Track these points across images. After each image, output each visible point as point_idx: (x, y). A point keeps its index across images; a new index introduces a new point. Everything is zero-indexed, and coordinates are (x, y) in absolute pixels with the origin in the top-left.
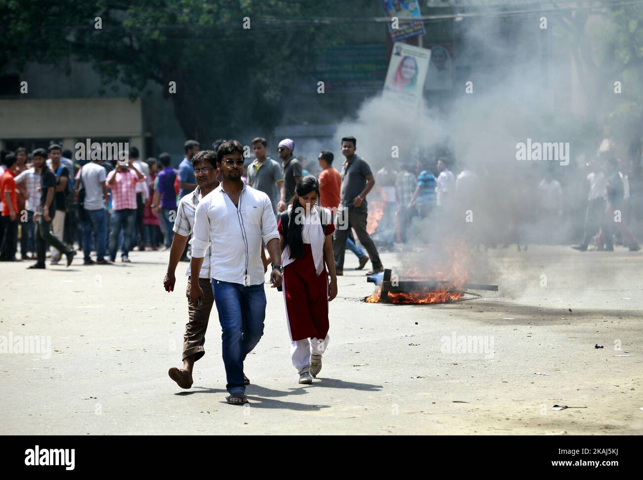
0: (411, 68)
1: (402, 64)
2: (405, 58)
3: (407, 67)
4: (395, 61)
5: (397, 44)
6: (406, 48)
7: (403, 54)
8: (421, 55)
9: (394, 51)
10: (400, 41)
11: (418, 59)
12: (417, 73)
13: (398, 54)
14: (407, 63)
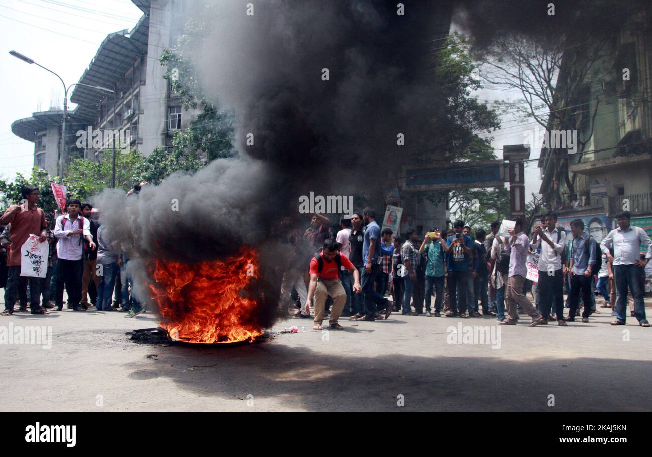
0: (394, 216)
1: (390, 215)
2: (392, 212)
3: (392, 215)
4: (387, 213)
5: (388, 206)
6: (393, 208)
7: (391, 210)
8: (398, 210)
9: (387, 209)
10: (389, 204)
11: (397, 212)
12: (397, 218)
13: (389, 210)
14: (393, 214)
